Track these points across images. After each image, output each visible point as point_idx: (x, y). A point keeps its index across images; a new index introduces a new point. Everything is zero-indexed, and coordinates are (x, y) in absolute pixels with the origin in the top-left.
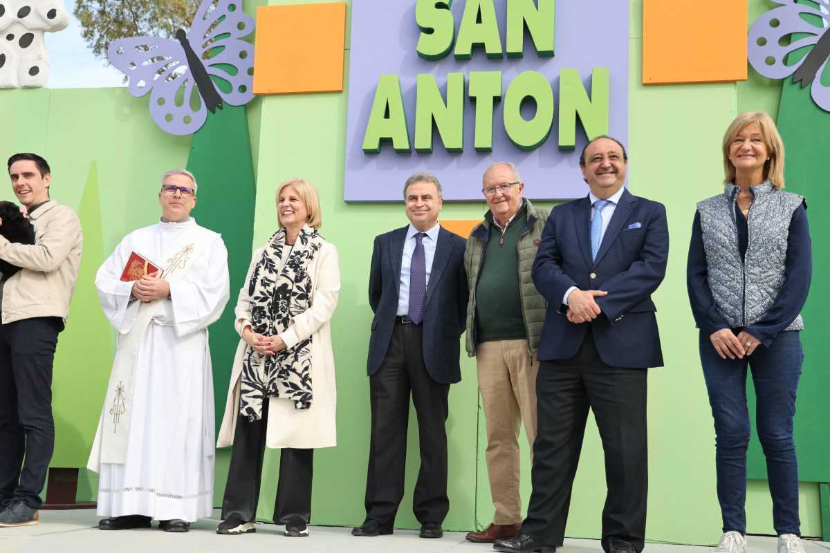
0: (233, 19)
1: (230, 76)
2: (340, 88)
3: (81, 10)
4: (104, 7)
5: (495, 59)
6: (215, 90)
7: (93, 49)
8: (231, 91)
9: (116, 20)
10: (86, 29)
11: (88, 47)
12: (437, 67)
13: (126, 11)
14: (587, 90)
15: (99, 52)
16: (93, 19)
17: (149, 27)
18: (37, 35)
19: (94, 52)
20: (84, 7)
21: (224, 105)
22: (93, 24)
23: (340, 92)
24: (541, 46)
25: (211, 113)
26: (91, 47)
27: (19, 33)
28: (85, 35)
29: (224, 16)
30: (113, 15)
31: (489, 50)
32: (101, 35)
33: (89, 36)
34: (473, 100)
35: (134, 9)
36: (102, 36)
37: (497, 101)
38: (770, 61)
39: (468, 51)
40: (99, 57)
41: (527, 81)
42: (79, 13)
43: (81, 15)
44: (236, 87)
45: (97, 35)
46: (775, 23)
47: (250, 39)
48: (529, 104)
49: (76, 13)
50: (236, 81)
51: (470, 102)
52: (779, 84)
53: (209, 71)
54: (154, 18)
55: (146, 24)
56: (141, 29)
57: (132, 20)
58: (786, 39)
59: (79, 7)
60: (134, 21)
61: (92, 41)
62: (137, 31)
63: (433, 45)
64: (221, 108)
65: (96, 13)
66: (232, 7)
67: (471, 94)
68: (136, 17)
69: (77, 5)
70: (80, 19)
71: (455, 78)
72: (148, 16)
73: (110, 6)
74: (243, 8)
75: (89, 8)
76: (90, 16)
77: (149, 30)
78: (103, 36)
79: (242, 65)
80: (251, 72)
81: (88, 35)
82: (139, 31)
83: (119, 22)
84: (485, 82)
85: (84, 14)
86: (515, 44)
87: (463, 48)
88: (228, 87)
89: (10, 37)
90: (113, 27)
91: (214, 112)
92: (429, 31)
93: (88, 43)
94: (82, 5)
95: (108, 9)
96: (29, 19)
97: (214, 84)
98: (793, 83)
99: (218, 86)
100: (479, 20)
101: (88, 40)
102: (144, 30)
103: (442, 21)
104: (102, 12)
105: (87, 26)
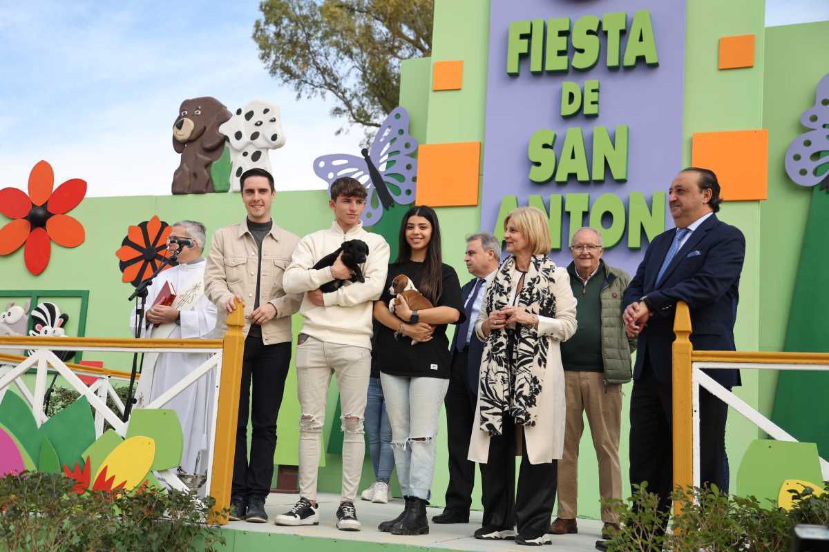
0: (402, 140)
1: (399, 183)
2: (476, 204)
3: (259, 33)
4: (280, 30)
5: (585, 184)
6: (388, 193)
7: (269, 70)
8: (400, 193)
9: (290, 41)
10: (263, 52)
11: (265, 68)
12: (544, 190)
13: (300, 31)
14: (648, 207)
15: (275, 73)
16: (270, 42)
17: (320, 45)
18: (263, 152)
19: (270, 72)
20: (261, 30)
21: (395, 205)
22: (269, 47)
23: (475, 206)
24: (617, 175)
25: (386, 210)
26: (268, 68)
27: (251, 151)
28: (263, 58)
29: (395, 138)
30: (287, 37)
31: (580, 178)
32: (276, 56)
33: (266, 57)
34: (569, 213)
35: (306, 29)
36: (277, 58)
37: (586, 215)
38: (803, 172)
39: (564, 178)
40: (275, 77)
41: (607, 200)
42: (257, 36)
43: (259, 38)
44: (403, 191)
45: (273, 57)
46: (808, 143)
47: (414, 155)
48: (607, 217)
49: (254, 36)
50: (403, 187)
51: (566, 215)
52: (810, 190)
53: (385, 179)
54: (326, 36)
55: (318, 42)
56: (313, 47)
57: (305, 40)
58: (817, 155)
59: (257, 31)
60: (307, 41)
61: (268, 63)
62: (309, 50)
63: (541, 174)
64: (393, 206)
65: (272, 35)
66: (401, 132)
67: (567, 209)
68: (309, 36)
69: (255, 29)
70: (257, 42)
71: (555, 198)
72: (319, 34)
73: (284, 28)
74: (409, 132)
75: (266, 31)
76: (267, 39)
77: (320, 48)
78: (279, 58)
79: (408, 175)
80: (414, 179)
81: (264, 57)
82: (311, 49)
83: (293, 43)
84: (577, 201)
85: (261, 38)
86: (598, 174)
87: (561, 176)
88: (398, 192)
89: (245, 154)
90: (288, 48)
91: (388, 209)
92: (538, 164)
93: (265, 65)
94: (260, 28)
95: (283, 32)
96: (259, 141)
97: (389, 190)
98: (821, 189)
99: (392, 191)
100: (573, 157)
101: (265, 62)
102: (316, 48)
103: (547, 157)
104: (278, 35)
105: (264, 49)
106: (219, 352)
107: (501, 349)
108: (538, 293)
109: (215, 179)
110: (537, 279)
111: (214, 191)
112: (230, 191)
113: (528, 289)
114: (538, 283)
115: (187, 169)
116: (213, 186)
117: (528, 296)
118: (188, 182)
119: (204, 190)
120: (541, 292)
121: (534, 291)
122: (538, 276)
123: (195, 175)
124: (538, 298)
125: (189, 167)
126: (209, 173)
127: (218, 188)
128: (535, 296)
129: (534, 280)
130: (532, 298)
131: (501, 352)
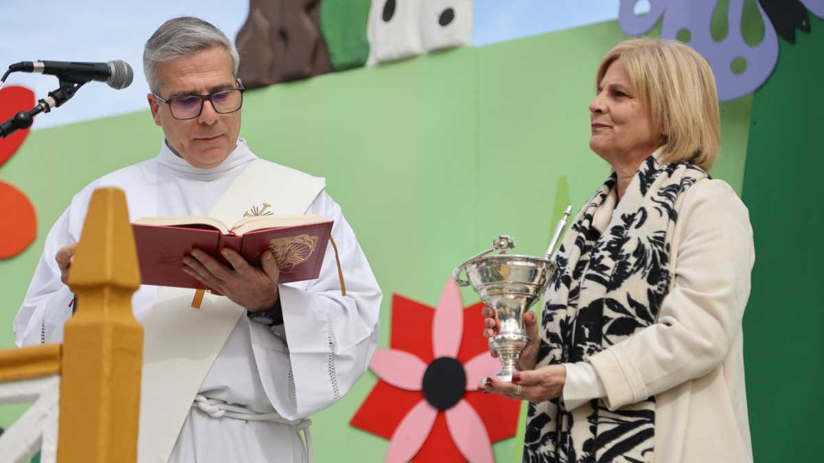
21: (813, 23)
91: (792, 42)
106: (48, 390)
107: (544, 431)
108: (640, 251)
109: (332, 34)
110: (639, 217)
111: (332, 69)
112: (371, 62)
113: (610, 243)
114: (637, 227)
115: (263, 23)
116: (328, 55)
117: (608, 262)
118: (267, 55)
119: (308, 69)
120: (648, 246)
121: (629, 248)
122: (642, 209)
123: (283, 34)
124: (641, 264)
125: (267, 17)
126: (316, 22)
127: (339, 58)
128: (632, 260)
129: (629, 219)
130: (622, 266)
131: (543, 443)
